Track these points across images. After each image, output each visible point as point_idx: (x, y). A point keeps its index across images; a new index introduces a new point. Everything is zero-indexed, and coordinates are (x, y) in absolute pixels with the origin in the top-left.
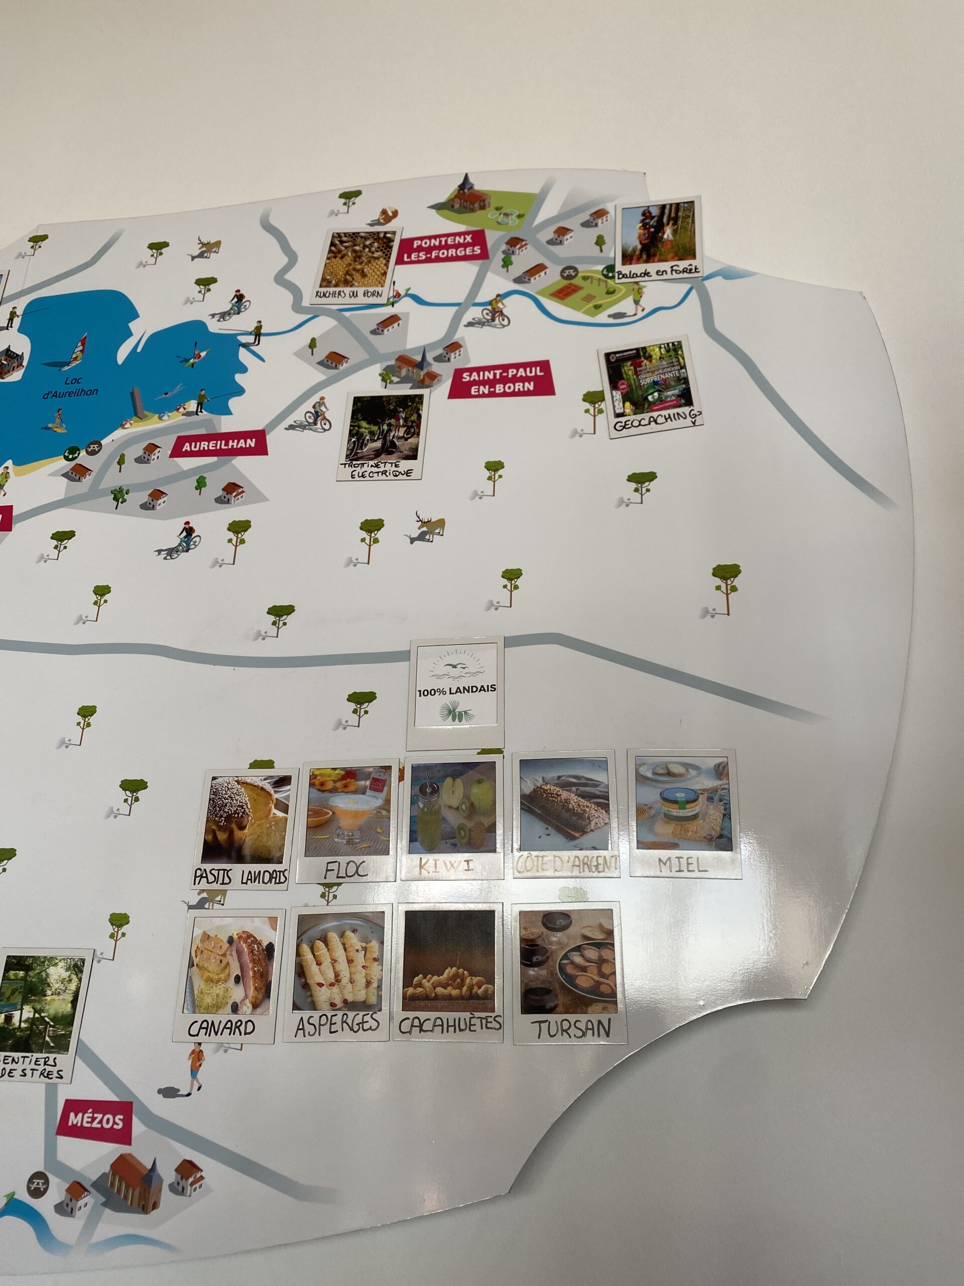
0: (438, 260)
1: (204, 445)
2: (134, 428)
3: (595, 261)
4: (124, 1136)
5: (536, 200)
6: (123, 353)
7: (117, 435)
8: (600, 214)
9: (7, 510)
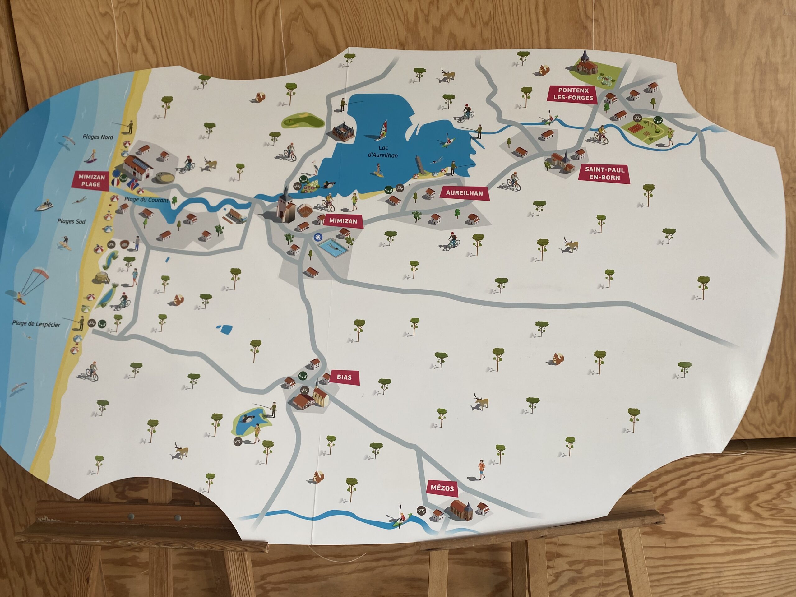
0: (571, 101)
1: (457, 192)
2: (419, 179)
3: (649, 112)
4: (455, 494)
5: (621, 72)
6: (408, 135)
7: (411, 182)
8: (653, 85)
9: (359, 217)
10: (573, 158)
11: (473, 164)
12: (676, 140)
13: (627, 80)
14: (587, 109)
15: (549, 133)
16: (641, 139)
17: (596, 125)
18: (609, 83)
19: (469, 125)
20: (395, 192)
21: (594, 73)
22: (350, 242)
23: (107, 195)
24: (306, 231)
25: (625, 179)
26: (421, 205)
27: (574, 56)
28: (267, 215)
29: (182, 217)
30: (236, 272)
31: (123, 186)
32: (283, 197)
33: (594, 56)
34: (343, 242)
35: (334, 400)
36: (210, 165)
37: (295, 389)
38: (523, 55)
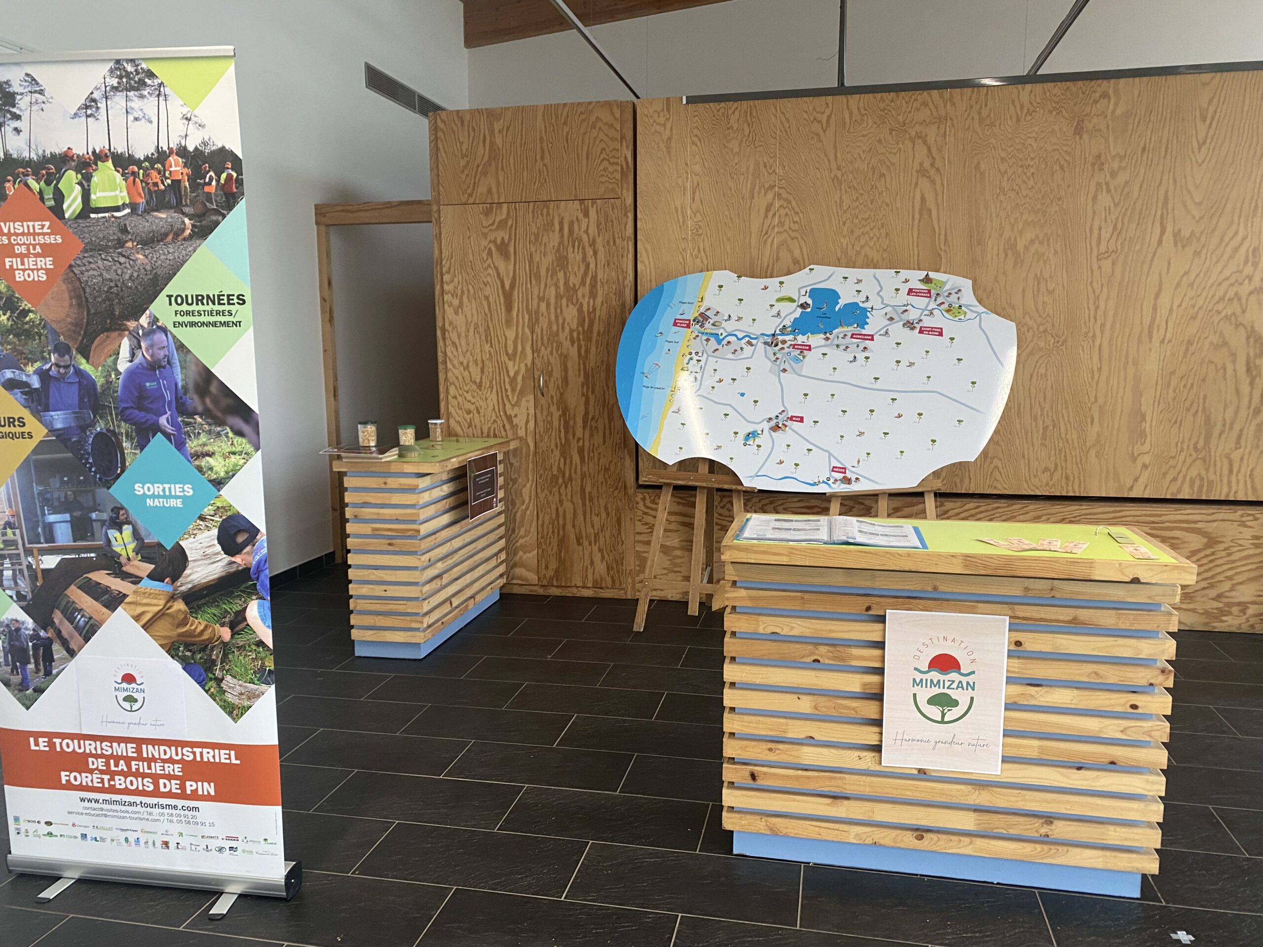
0: (919, 296)
1: (859, 336)
2: (840, 329)
3: (956, 303)
4: (845, 473)
5: (944, 283)
6: (837, 309)
7: (837, 330)
8: (960, 290)
9: (810, 346)
10: (917, 323)
11: (867, 323)
12: (968, 317)
13: (947, 287)
14: (927, 300)
15: (906, 311)
16: (951, 316)
17: (929, 308)
18: (938, 288)
19: (867, 305)
20: (828, 335)
21: (931, 283)
22: (804, 357)
23: (690, 330)
24: (783, 351)
25: (941, 334)
26: (840, 341)
27: (922, 274)
28: (765, 343)
29: (725, 342)
30: (748, 369)
31: (697, 327)
32: (774, 335)
33: (932, 275)
34: (801, 357)
35: (791, 428)
36: (740, 319)
37: (773, 423)
38: (895, 272)
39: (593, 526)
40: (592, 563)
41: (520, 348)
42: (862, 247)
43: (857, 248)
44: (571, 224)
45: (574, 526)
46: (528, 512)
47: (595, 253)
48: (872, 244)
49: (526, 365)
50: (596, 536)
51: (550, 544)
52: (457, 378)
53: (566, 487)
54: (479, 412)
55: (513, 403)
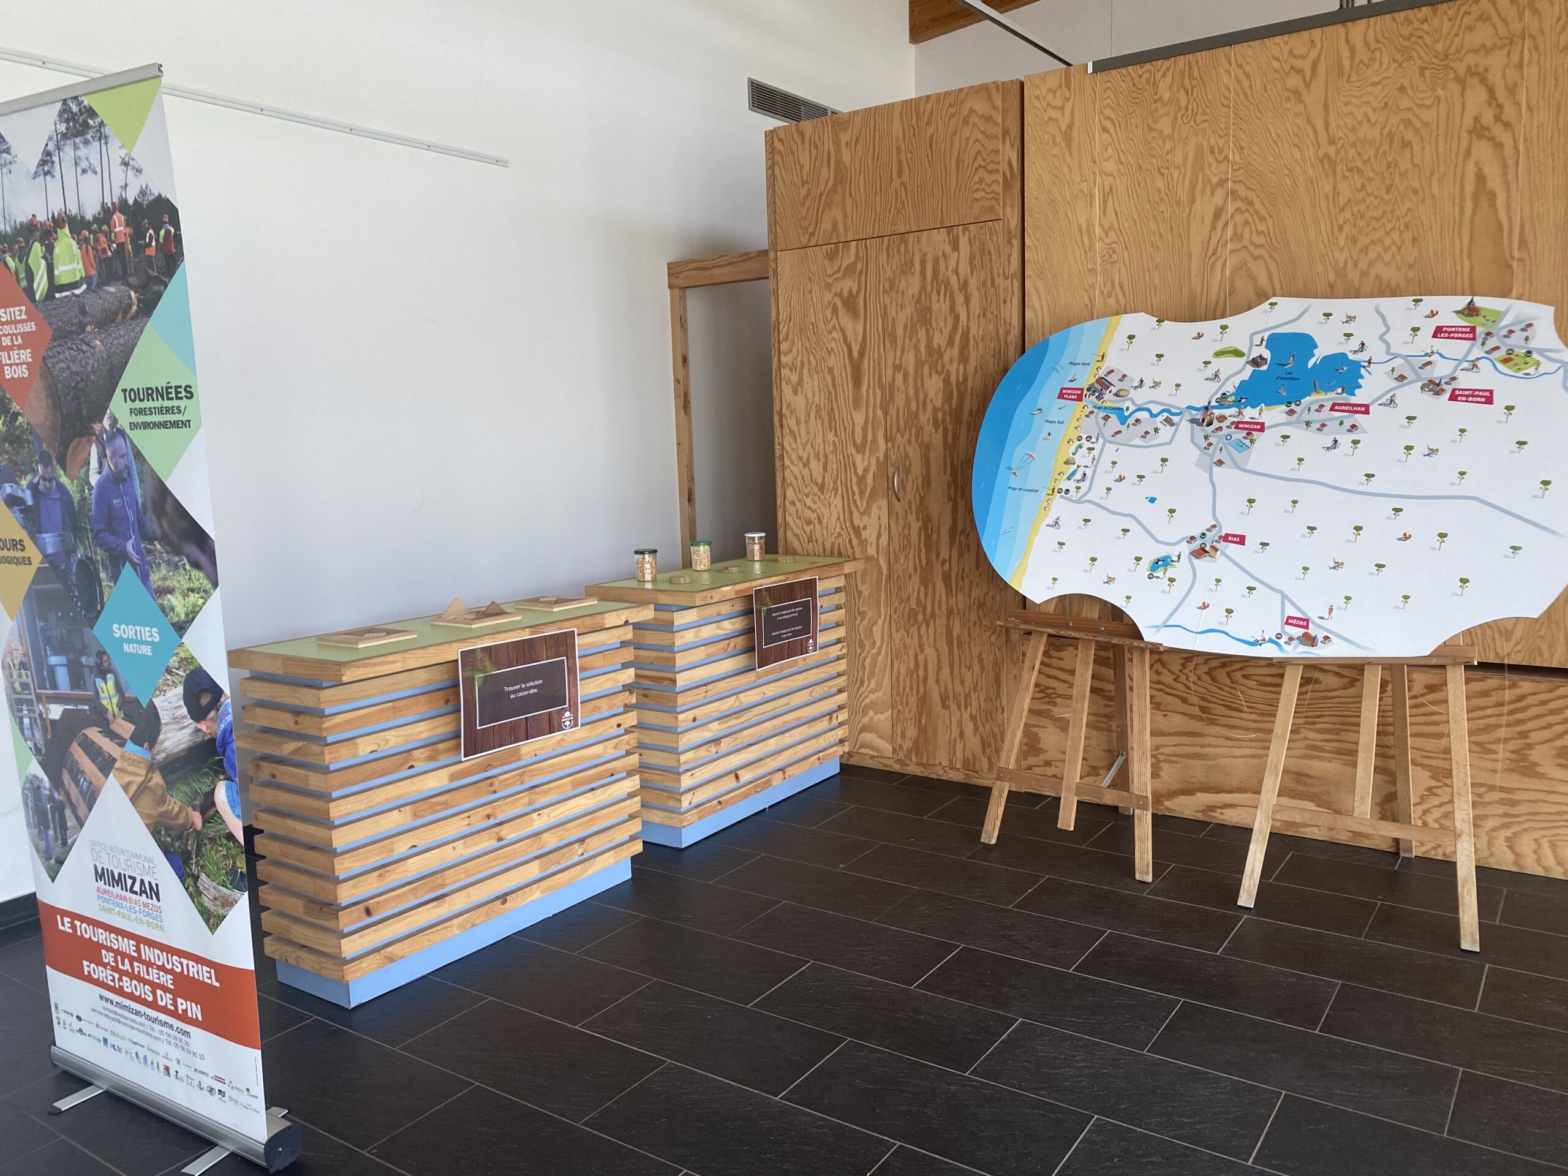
0: (1453, 338)
1: (1344, 408)
2: (1314, 397)
3: (1521, 347)
4: (1307, 627)
5: (1501, 315)
6: (1310, 364)
7: (1308, 398)
8: (1530, 325)
9: (1262, 424)
10: (1446, 383)
11: (1360, 387)
12: (1541, 370)
13: (1506, 321)
14: (1468, 343)
15: (1429, 363)
16: (1510, 368)
17: (1471, 357)
18: (1490, 323)
19: (1362, 357)
20: (1293, 406)
21: (1477, 315)
22: (1252, 442)
23: (1082, 404)
24: (1220, 433)
25: (1489, 400)
26: (1314, 416)
27: (1462, 302)
28: (1193, 421)
29: (1131, 421)
30: (1164, 460)
31: (1093, 398)
32: (1206, 408)
33: (1480, 302)
34: (1247, 442)
35: (1223, 554)
36: (1156, 384)
37: (1196, 545)
38: (1416, 301)
39: (962, 683)
40: (962, 734)
41: (870, 436)
42: (1371, 264)
43: (1363, 266)
44: (936, 261)
45: (938, 681)
46: (880, 659)
47: (967, 300)
48: (1388, 257)
49: (878, 458)
50: (967, 696)
51: (907, 704)
52: (796, 477)
53: (928, 626)
54: (820, 522)
55: (862, 510)
